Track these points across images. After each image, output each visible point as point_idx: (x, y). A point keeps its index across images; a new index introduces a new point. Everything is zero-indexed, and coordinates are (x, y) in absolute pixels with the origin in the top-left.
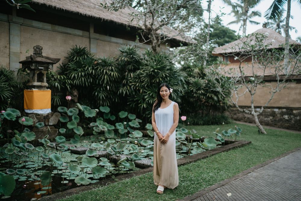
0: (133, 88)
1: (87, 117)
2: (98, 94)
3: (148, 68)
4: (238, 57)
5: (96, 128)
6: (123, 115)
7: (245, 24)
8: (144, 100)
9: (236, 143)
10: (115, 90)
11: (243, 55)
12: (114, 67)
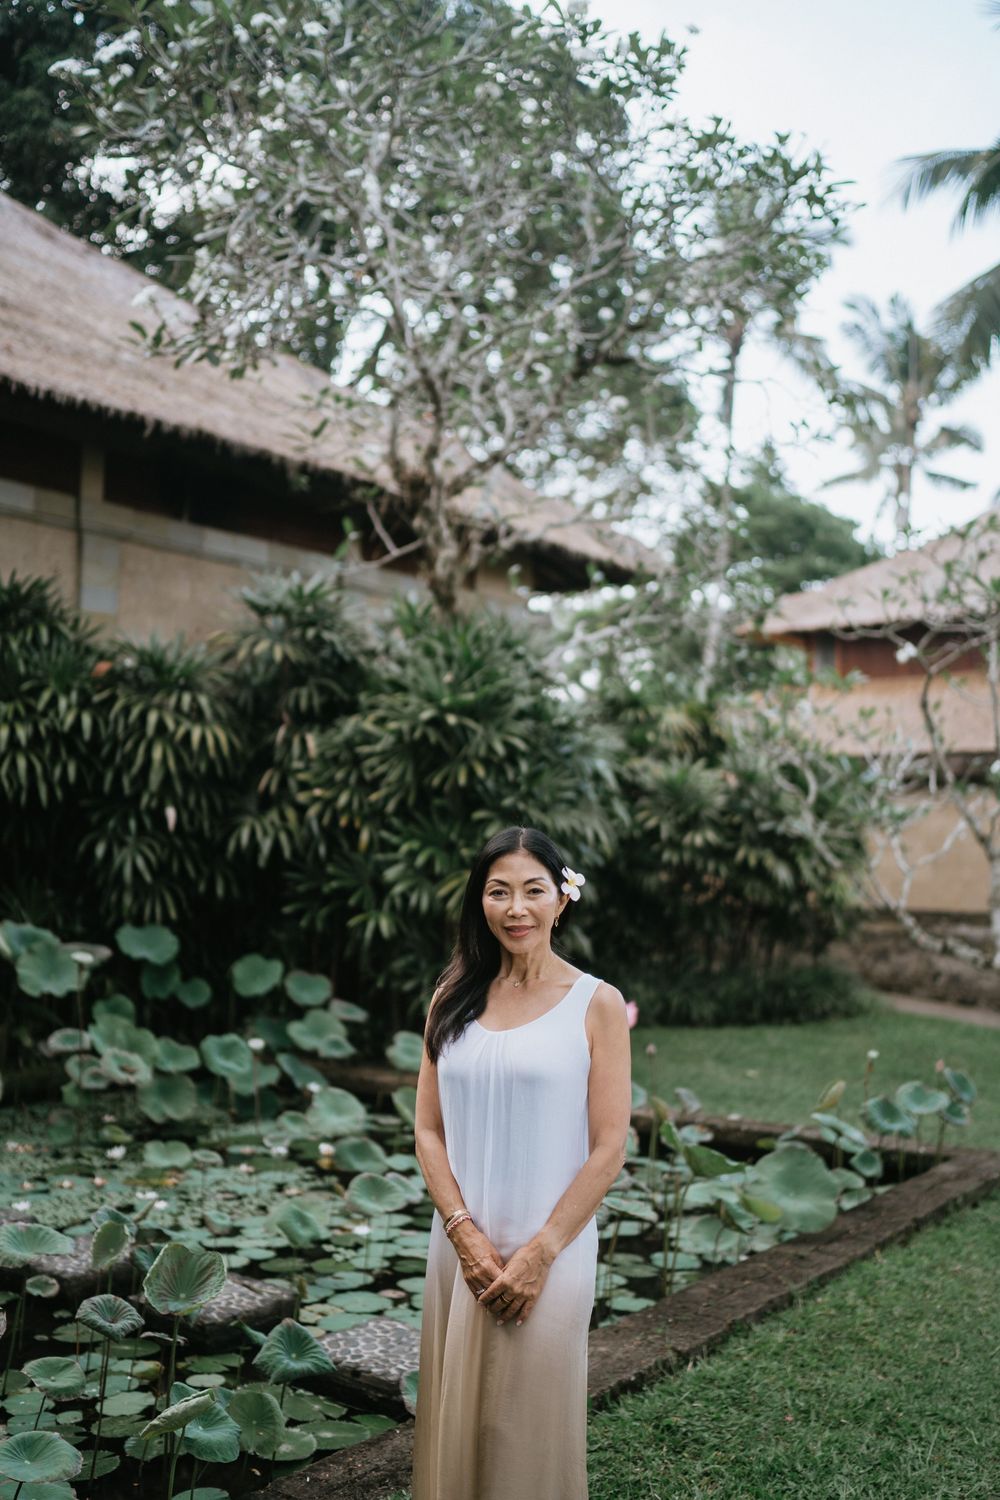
0: (320, 817)
1: (34, 992)
2: (109, 854)
3: (406, 704)
4: (915, 643)
5: (81, 1066)
6: (255, 976)
7: (903, 487)
8: (382, 889)
9: (945, 1169)
10: (212, 827)
11: (942, 637)
12: (208, 694)
